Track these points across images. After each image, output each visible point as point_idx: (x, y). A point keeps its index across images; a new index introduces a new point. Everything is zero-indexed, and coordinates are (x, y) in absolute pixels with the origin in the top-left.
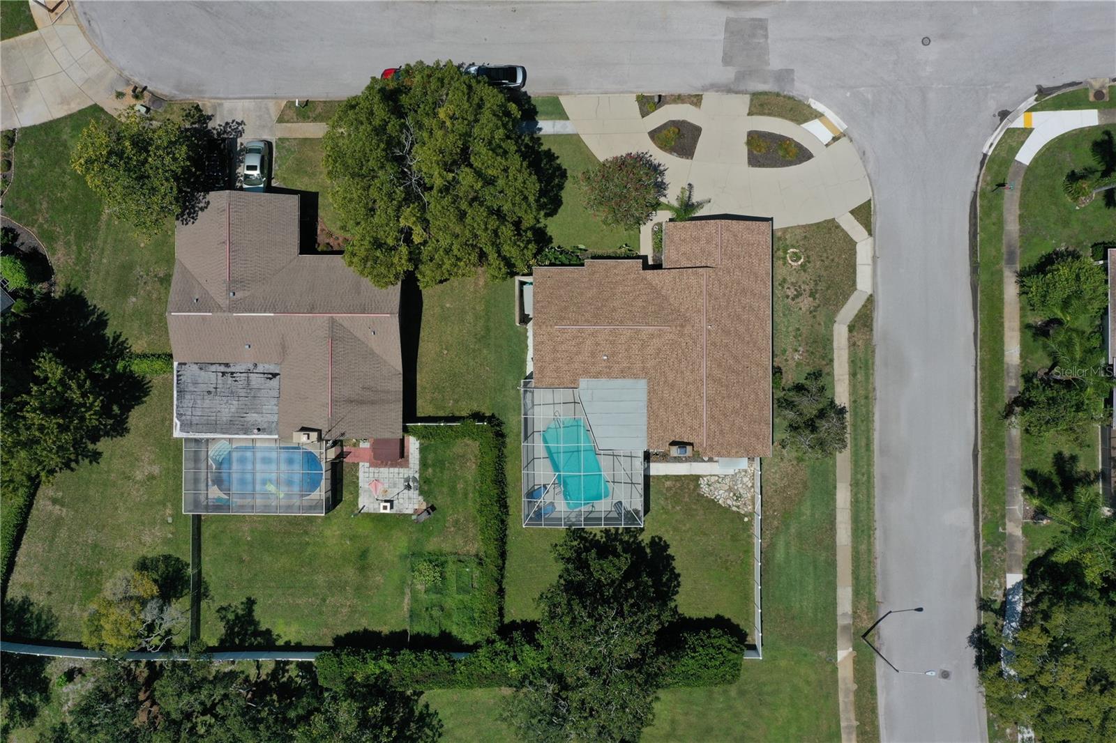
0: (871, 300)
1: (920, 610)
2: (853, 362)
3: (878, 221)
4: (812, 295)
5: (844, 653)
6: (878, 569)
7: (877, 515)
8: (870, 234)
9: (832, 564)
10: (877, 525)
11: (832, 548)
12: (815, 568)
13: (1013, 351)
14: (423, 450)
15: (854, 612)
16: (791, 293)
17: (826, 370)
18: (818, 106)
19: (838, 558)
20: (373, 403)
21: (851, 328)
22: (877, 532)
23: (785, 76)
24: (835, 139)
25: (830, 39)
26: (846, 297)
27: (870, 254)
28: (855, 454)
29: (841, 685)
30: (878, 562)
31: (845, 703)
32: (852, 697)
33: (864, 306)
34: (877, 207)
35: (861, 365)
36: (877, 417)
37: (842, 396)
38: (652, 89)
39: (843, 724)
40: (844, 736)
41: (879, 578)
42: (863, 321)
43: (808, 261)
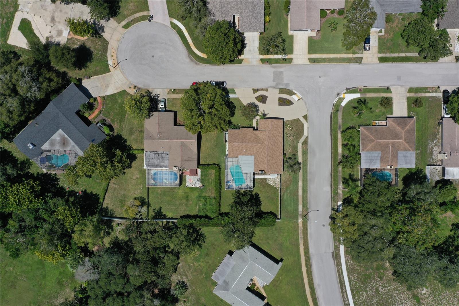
0: (307, 137)
1: (318, 210)
2: (303, 152)
3: (309, 119)
4: (293, 136)
5: (300, 220)
6: (308, 201)
7: (308, 188)
8: (307, 122)
9: (297, 199)
10: (308, 190)
11: (298, 196)
12: (294, 200)
13: (340, 150)
14: (201, 172)
15: (303, 211)
16: (288, 136)
17: (296, 154)
18: (295, 91)
19: (299, 198)
20: (191, 161)
21: (302, 144)
22: (308, 192)
23: (287, 84)
24: (299, 99)
25: (298, 76)
26: (301, 137)
27: (307, 127)
28: (303, 173)
29: (299, 228)
30: (308, 199)
31: (300, 232)
32: (302, 231)
33: (306, 139)
34: (309, 116)
35: (305, 153)
36: (308, 165)
37: (300, 160)
38: (256, 87)
39: (300, 237)
40: (300, 240)
41: (308, 203)
42: (305, 142)
43: (292, 128)
